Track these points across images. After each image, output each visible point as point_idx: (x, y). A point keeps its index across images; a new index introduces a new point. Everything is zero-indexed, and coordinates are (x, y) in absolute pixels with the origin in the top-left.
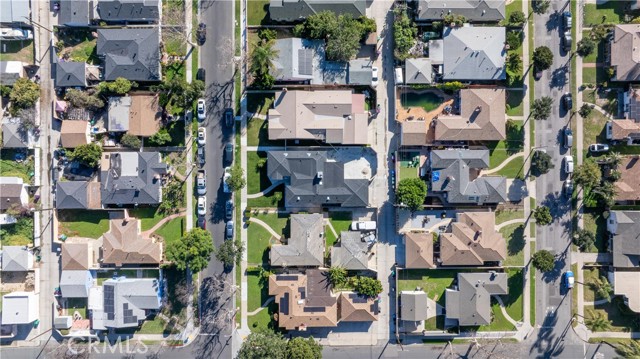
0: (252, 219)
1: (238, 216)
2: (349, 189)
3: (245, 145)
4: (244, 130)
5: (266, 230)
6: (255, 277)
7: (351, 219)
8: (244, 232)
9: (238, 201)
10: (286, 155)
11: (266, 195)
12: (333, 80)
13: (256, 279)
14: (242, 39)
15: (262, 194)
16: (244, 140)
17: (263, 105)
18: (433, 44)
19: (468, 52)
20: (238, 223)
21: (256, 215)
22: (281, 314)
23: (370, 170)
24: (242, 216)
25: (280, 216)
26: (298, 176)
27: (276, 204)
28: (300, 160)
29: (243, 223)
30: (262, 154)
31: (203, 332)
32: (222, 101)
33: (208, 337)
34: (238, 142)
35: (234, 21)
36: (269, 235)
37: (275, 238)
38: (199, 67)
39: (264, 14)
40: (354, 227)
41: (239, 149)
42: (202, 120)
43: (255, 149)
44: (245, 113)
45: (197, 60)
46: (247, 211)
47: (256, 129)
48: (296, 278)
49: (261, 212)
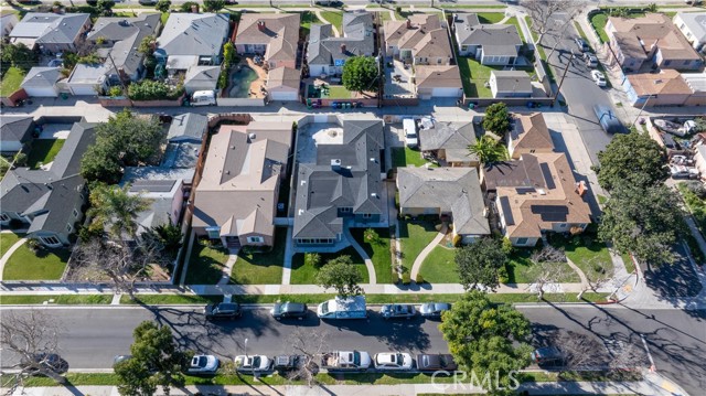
0: (414, 277)
1: (409, 298)
2: (357, 138)
3: (277, 288)
4: (251, 290)
5: (431, 255)
6: (516, 271)
7: (403, 149)
8: (439, 289)
9: (381, 298)
10: (300, 212)
11: (370, 254)
12: (191, 159)
13: (519, 269)
14: (82, 292)
15: (368, 262)
16: (269, 290)
17: (211, 260)
18: (171, 65)
19: (192, 32)
20: (422, 299)
21: (405, 270)
22: (570, 219)
23: (331, 130)
24: (410, 292)
25: (404, 234)
26: (338, 194)
27: (385, 240)
28: (311, 193)
29: (422, 291)
30: (298, 262)
31: (648, 363)
32: (188, 329)
33: (653, 354)
34: (271, 299)
35: (44, 306)
36: (437, 249)
37: (443, 241)
38: (111, 371)
39: (53, 257)
40: (414, 141)
41: (284, 298)
42: (219, 364)
43: (287, 272)
44: (218, 289)
45: (93, 376)
46: (399, 283)
47: (250, 270)
48: (505, 200)
49: (400, 261)
